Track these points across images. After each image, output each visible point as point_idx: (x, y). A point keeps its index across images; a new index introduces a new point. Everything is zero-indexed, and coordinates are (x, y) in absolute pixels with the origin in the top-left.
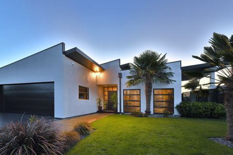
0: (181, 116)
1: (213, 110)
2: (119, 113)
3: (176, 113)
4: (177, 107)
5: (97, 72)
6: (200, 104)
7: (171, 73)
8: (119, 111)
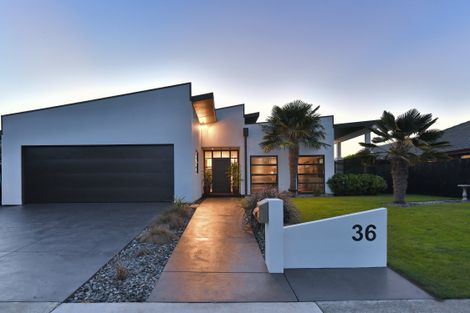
0: (335, 195)
1: (370, 184)
2: (243, 196)
3: (328, 190)
4: (329, 182)
5: (203, 124)
6: (357, 177)
7: (321, 132)
8: (242, 192)
